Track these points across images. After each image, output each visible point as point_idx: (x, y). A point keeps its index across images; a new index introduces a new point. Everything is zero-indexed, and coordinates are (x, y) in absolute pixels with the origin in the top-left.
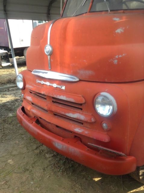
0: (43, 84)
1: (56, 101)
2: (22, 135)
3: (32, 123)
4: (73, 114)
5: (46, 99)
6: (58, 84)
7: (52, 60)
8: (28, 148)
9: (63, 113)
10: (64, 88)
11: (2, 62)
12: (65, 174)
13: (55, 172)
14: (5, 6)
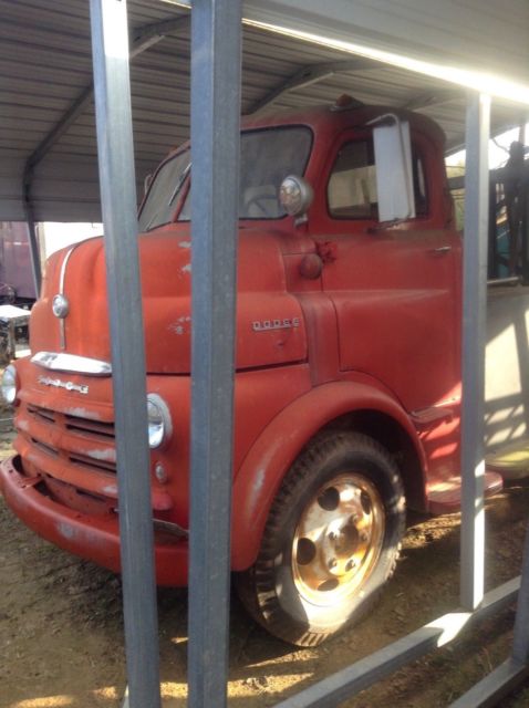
0: (50, 385)
1: (73, 423)
2: (20, 541)
3: (24, 487)
4: (102, 450)
5: (53, 421)
6: (77, 384)
7: (67, 329)
8: (28, 573)
9: (82, 451)
10: (85, 391)
11: (17, 346)
12: (102, 625)
13: (78, 622)
14: (27, 188)
